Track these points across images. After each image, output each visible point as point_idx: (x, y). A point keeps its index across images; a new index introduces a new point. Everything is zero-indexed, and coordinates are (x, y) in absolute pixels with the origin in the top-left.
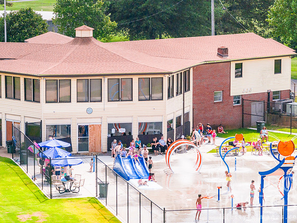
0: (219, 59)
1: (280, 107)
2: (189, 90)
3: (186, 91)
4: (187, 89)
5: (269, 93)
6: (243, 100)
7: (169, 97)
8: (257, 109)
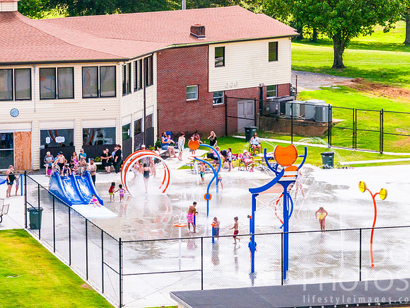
0: (193, 42)
1: (277, 107)
2: (152, 83)
3: (147, 85)
4: (148, 82)
5: (261, 88)
6: (226, 97)
7: (124, 93)
8: (245, 110)
